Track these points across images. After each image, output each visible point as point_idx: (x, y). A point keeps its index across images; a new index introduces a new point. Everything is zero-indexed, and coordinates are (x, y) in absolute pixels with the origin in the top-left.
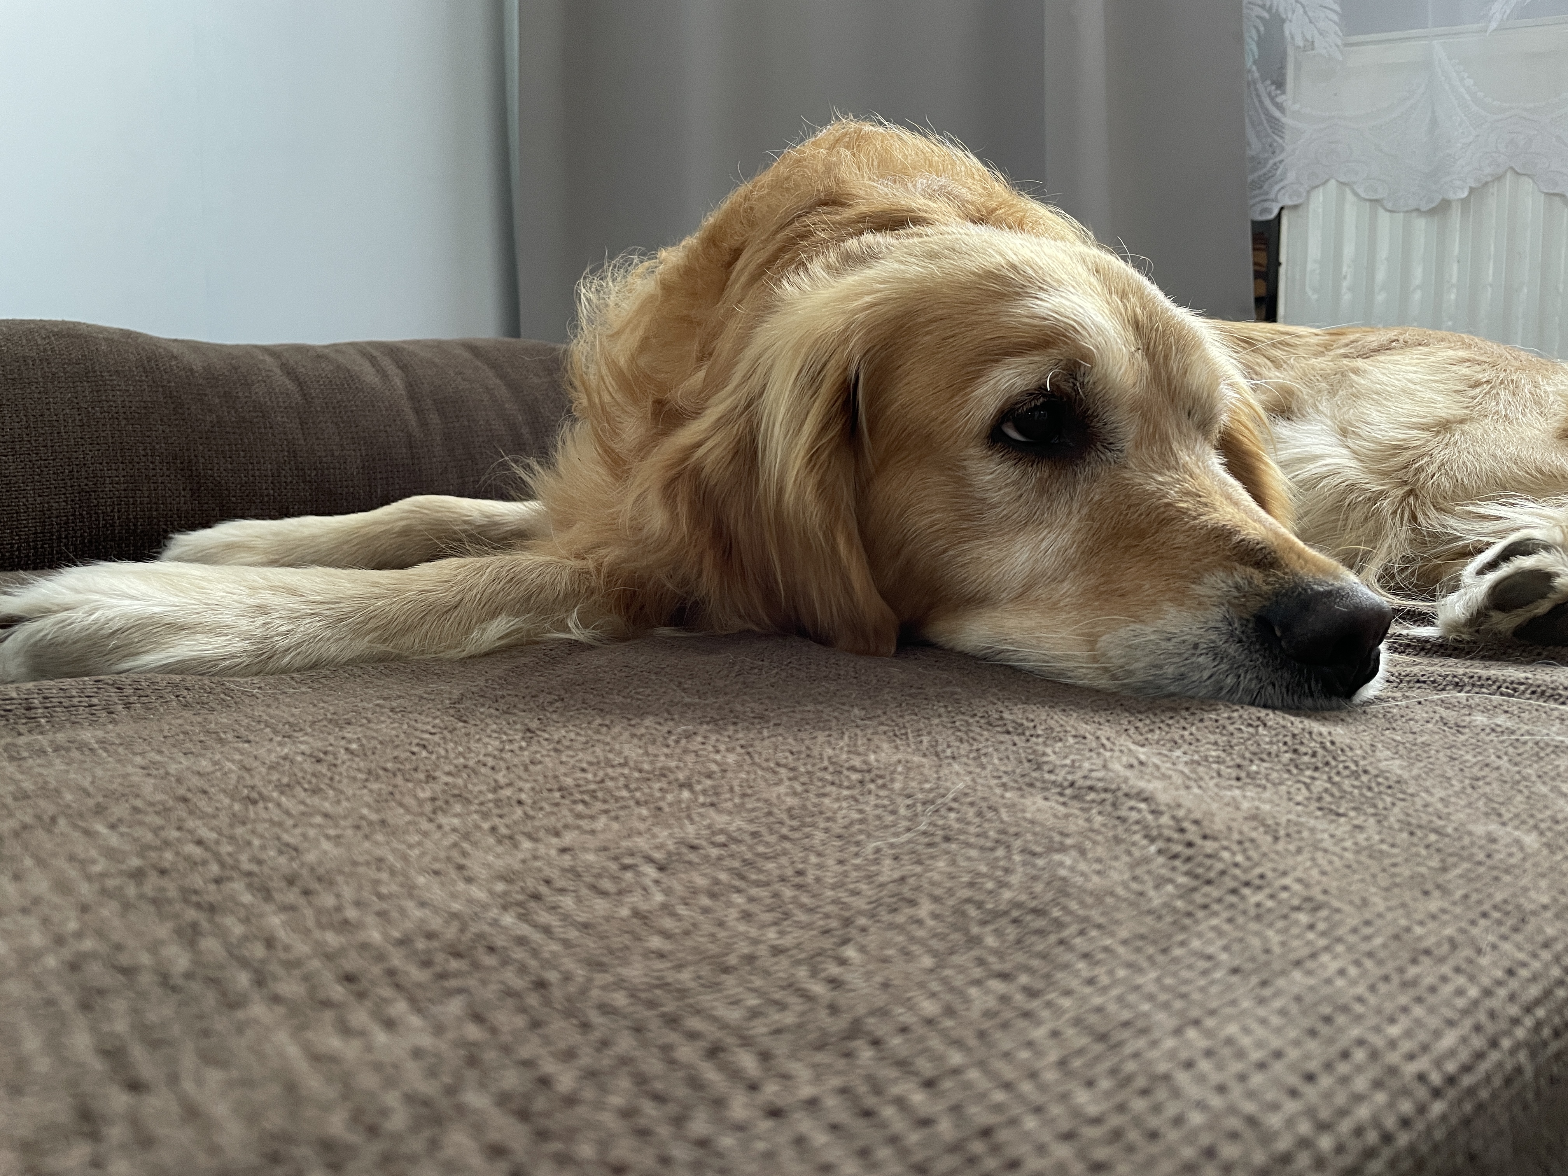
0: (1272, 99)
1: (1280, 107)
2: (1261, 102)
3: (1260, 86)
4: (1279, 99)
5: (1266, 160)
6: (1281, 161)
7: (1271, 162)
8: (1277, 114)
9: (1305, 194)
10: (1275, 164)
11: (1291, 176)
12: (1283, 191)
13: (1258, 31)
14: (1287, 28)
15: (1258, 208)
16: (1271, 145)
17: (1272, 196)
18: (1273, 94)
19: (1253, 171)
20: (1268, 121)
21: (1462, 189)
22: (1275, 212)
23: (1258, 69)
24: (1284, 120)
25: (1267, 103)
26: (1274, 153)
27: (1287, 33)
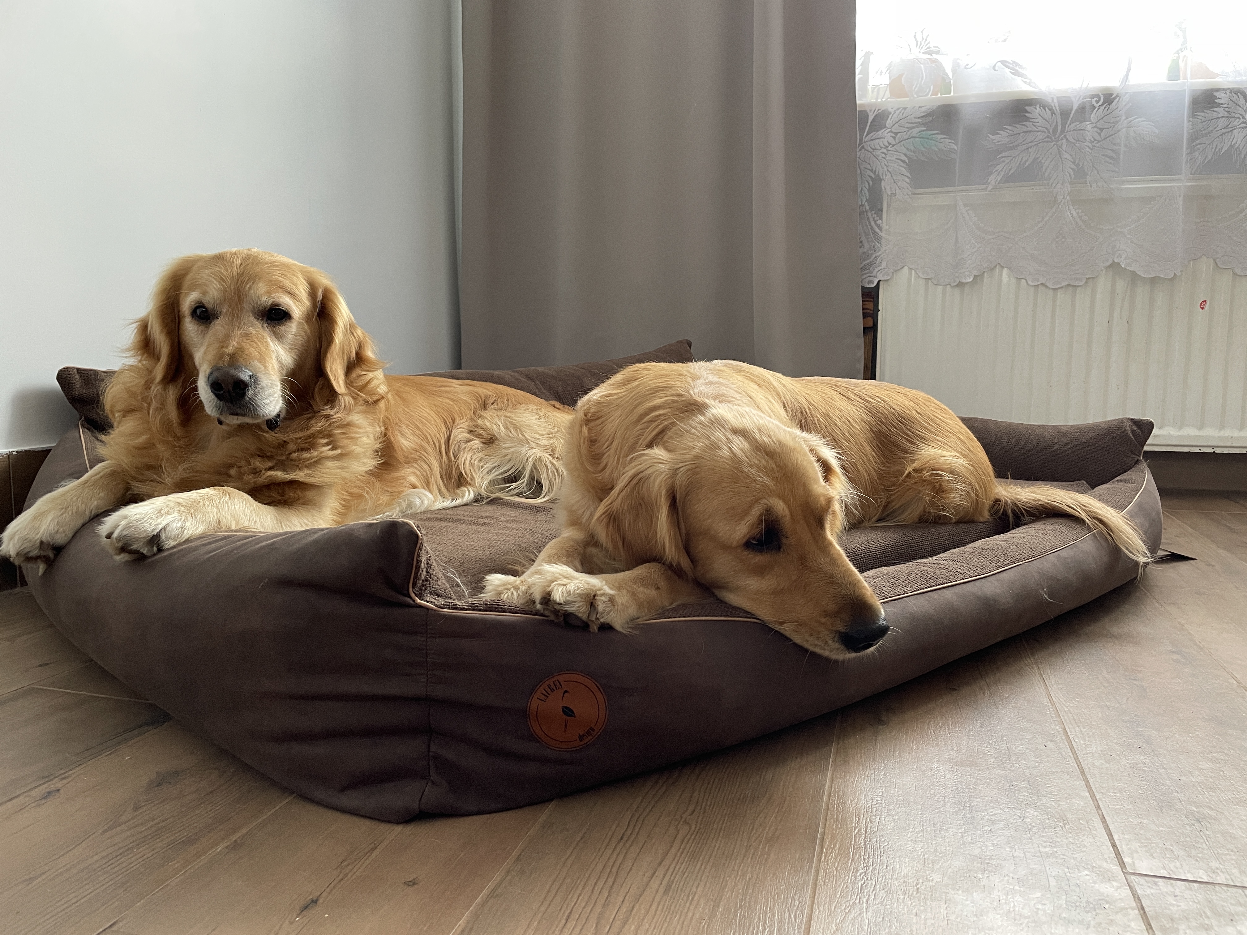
0: (875, 222)
1: (878, 226)
2: (870, 223)
3: (869, 214)
4: (879, 222)
5: (872, 254)
6: (879, 256)
7: (874, 256)
8: (877, 230)
9: (891, 274)
10: (876, 257)
11: (884, 264)
12: (879, 272)
13: (869, 184)
14: (883, 184)
15: (867, 280)
16: (874, 247)
17: (874, 274)
18: (876, 219)
19: (865, 260)
20: (873, 233)
21: (969, 276)
22: (876, 283)
23: (868, 203)
24: (880, 233)
25: (873, 223)
26: (875, 251)
27: (883, 187)
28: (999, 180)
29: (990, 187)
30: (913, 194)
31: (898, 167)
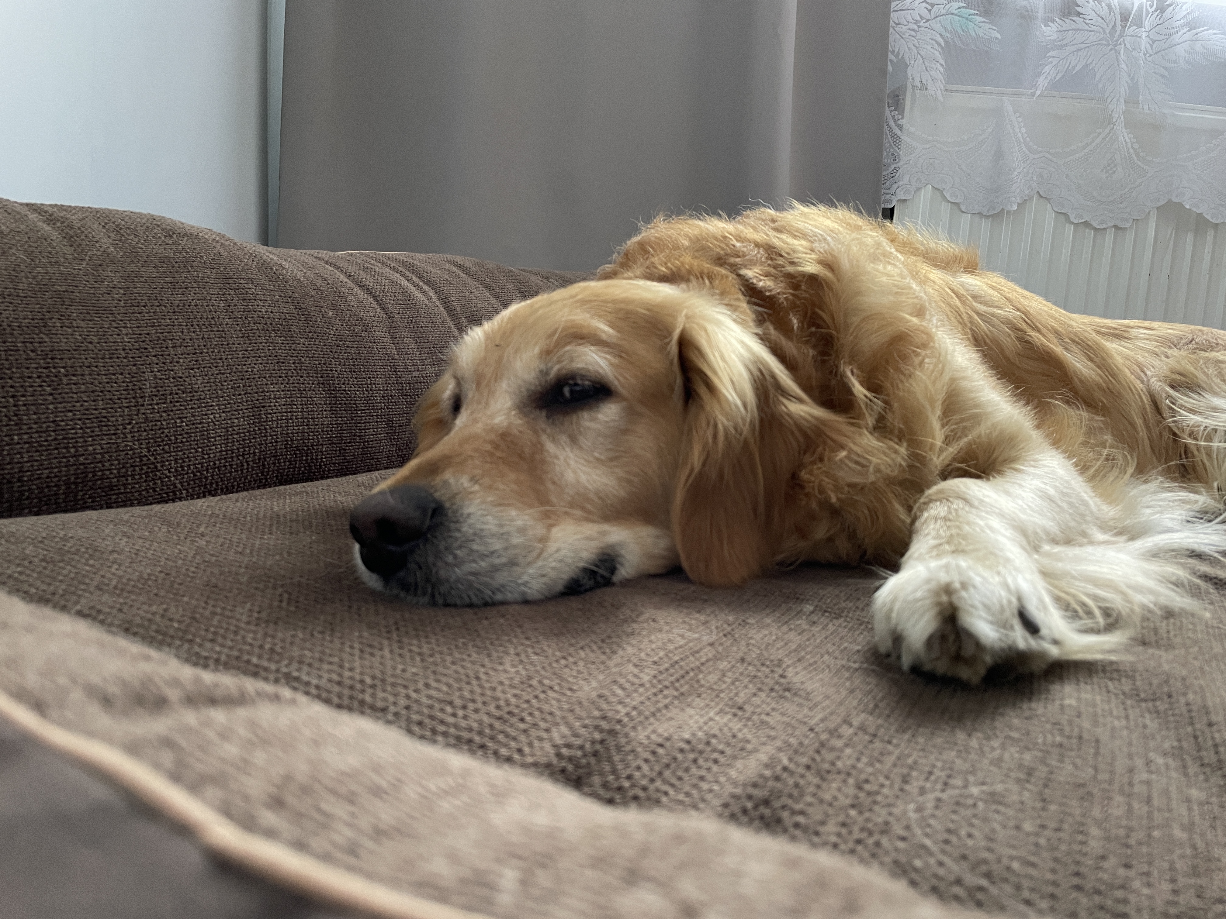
0: (895, 121)
2: (887, 122)
4: (900, 122)
5: (890, 164)
6: (900, 167)
9: (913, 192)
10: (895, 168)
12: (900, 189)
16: (893, 154)
19: (881, 171)
20: (891, 136)
21: (1013, 204)
22: (894, 203)
24: (903, 137)
26: (895, 160)
28: (1046, 85)
30: (946, 90)
31: (932, 50)
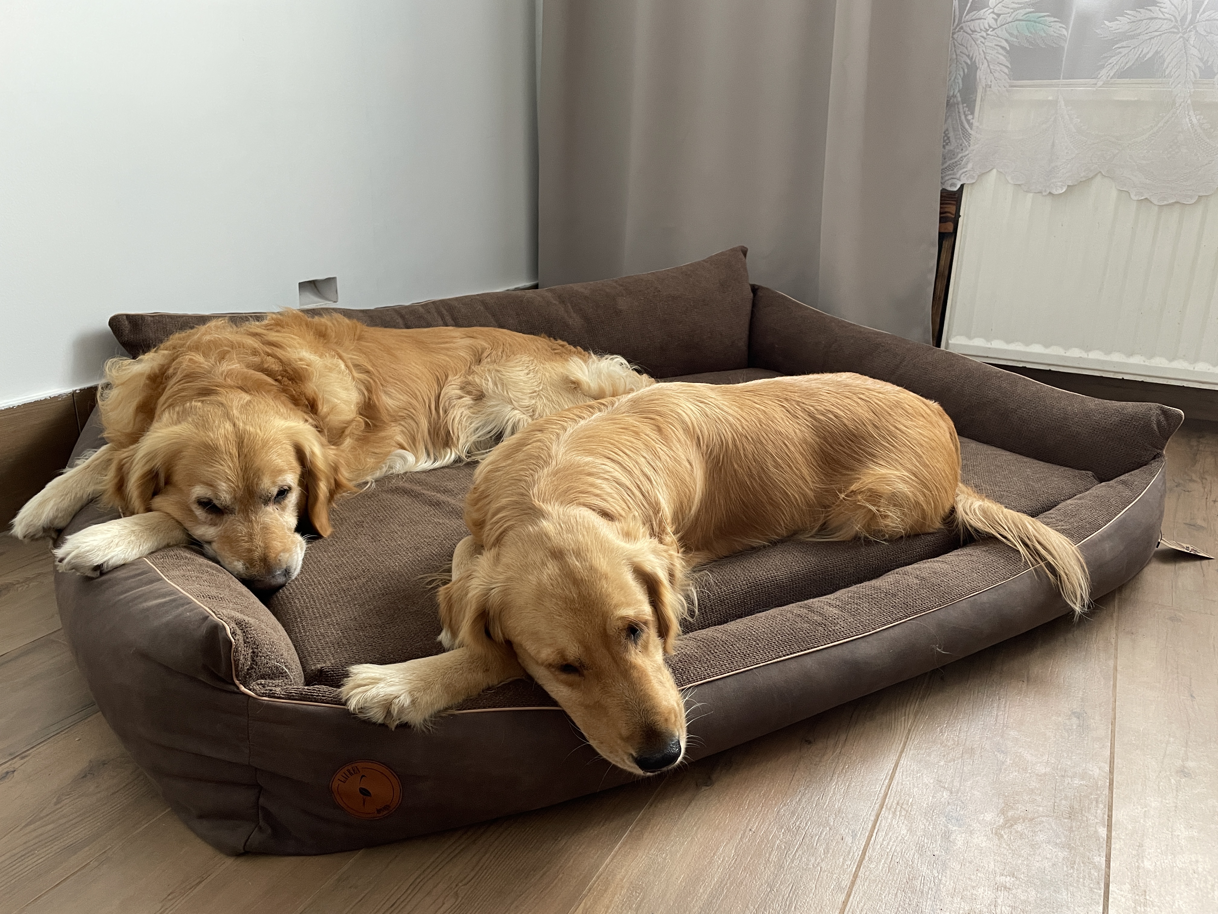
1: (969, 123)
2: (960, 117)
3: (961, 106)
4: (970, 117)
5: (958, 153)
6: (965, 156)
7: (960, 155)
8: (967, 126)
9: (976, 177)
10: (962, 157)
11: (970, 166)
12: (963, 175)
13: (964, 71)
14: (978, 73)
15: (950, 182)
16: (961, 145)
17: (958, 176)
18: (967, 114)
19: (950, 159)
20: (962, 129)
21: (1062, 187)
22: (958, 186)
23: (961, 95)
26: (962, 150)
28: (1111, 75)
29: (1100, 83)
30: (1011, 86)
